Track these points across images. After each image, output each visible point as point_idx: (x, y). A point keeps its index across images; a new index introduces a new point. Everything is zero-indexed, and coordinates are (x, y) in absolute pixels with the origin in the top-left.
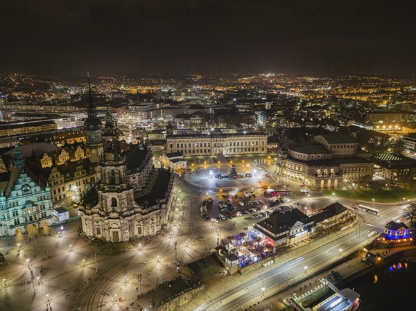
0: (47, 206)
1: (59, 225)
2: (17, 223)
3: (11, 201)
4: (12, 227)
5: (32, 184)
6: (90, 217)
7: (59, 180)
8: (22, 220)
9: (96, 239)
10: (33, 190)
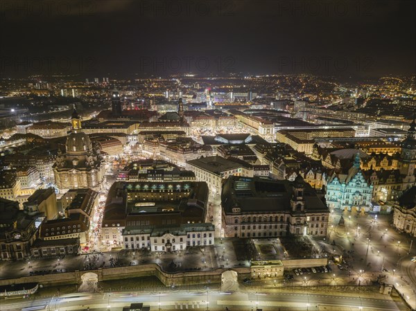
0: (368, 198)
1: (374, 214)
2: (347, 203)
3: (348, 188)
4: (343, 204)
5: (363, 181)
6: (405, 215)
7: (375, 182)
8: (350, 202)
9: (405, 232)
10: (362, 184)
